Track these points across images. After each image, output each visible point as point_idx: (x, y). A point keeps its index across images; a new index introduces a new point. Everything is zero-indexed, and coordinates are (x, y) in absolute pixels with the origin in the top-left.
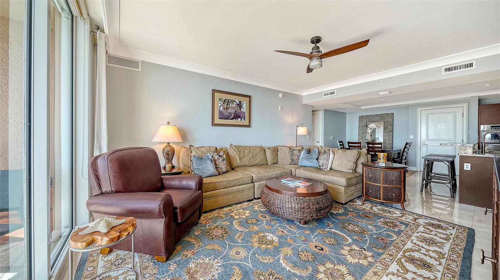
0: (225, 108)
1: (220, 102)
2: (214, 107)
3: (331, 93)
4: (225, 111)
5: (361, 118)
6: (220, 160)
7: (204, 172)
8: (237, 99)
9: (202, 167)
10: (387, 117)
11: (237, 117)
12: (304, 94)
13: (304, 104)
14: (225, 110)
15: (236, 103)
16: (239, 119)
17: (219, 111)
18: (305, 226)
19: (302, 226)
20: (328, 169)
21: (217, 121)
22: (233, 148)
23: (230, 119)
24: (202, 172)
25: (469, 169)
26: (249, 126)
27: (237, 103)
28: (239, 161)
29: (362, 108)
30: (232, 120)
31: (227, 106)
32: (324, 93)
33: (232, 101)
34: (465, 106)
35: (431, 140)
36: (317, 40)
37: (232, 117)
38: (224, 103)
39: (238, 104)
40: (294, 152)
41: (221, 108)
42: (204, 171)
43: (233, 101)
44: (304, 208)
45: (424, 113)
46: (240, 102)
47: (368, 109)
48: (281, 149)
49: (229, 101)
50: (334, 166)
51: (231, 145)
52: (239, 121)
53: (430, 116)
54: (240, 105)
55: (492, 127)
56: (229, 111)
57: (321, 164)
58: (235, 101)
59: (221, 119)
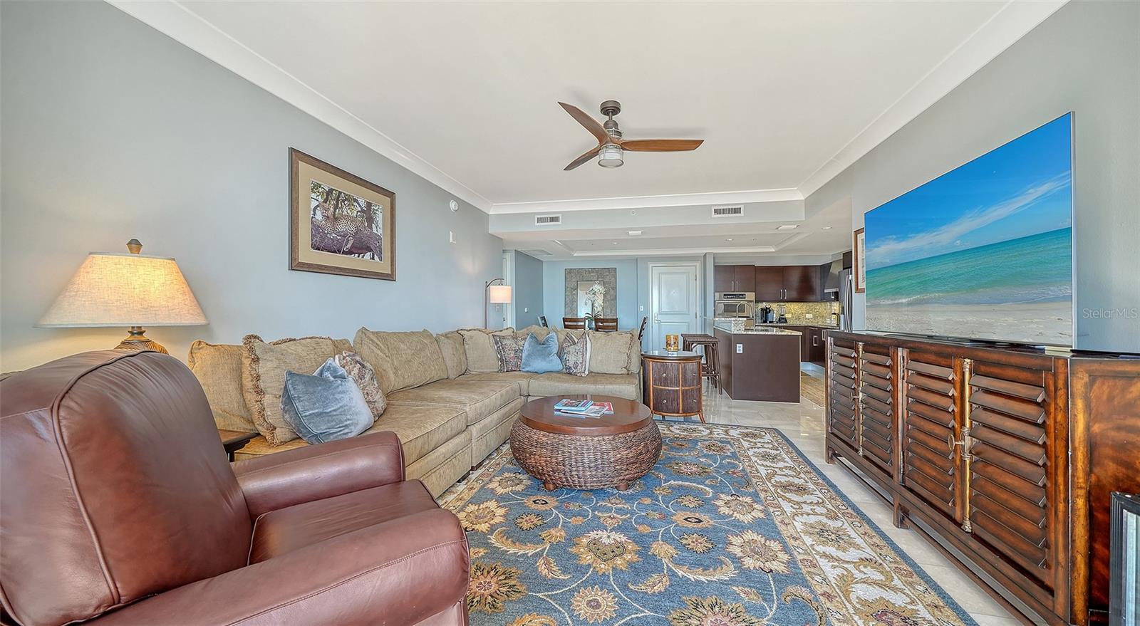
0: (328, 217)
1: (314, 195)
2: (298, 208)
3: (553, 219)
4: (328, 226)
5: (569, 272)
6: (367, 379)
7: (348, 422)
8: (363, 197)
9: (338, 406)
10: (607, 273)
11: (361, 247)
12: (492, 212)
13: (490, 234)
14: (330, 224)
15: (360, 206)
16: (368, 256)
17: (312, 223)
18: (630, 491)
19: (625, 492)
20: (587, 373)
21: (307, 254)
22: (371, 340)
23: (344, 253)
24: (341, 422)
25: (741, 352)
26: (390, 277)
27: (362, 208)
28: (392, 376)
29: (575, 255)
30: (348, 256)
31: (335, 211)
32: (537, 217)
33: (348, 198)
34: (698, 264)
35: (666, 314)
36: (611, 109)
37: (349, 246)
38: (325, 201)
39: (362, 211)
40: (505, 342)
41: (319, 216)
42: (346, 420)
43: (351, 200)
44: (641, 454)
45: (656, 271)
46: (369, 205)
47: (583, 257)
48: (471, 337)
49: (339, 196)
50: (595, 365)
51: (364, 331)
52: (367, 261)
53: (663, 277)
54: (368, 213)
55: (725, 295)
56: (343, 227)
57: (571, 364)
58: (356, 200)
59: (318, 249)
